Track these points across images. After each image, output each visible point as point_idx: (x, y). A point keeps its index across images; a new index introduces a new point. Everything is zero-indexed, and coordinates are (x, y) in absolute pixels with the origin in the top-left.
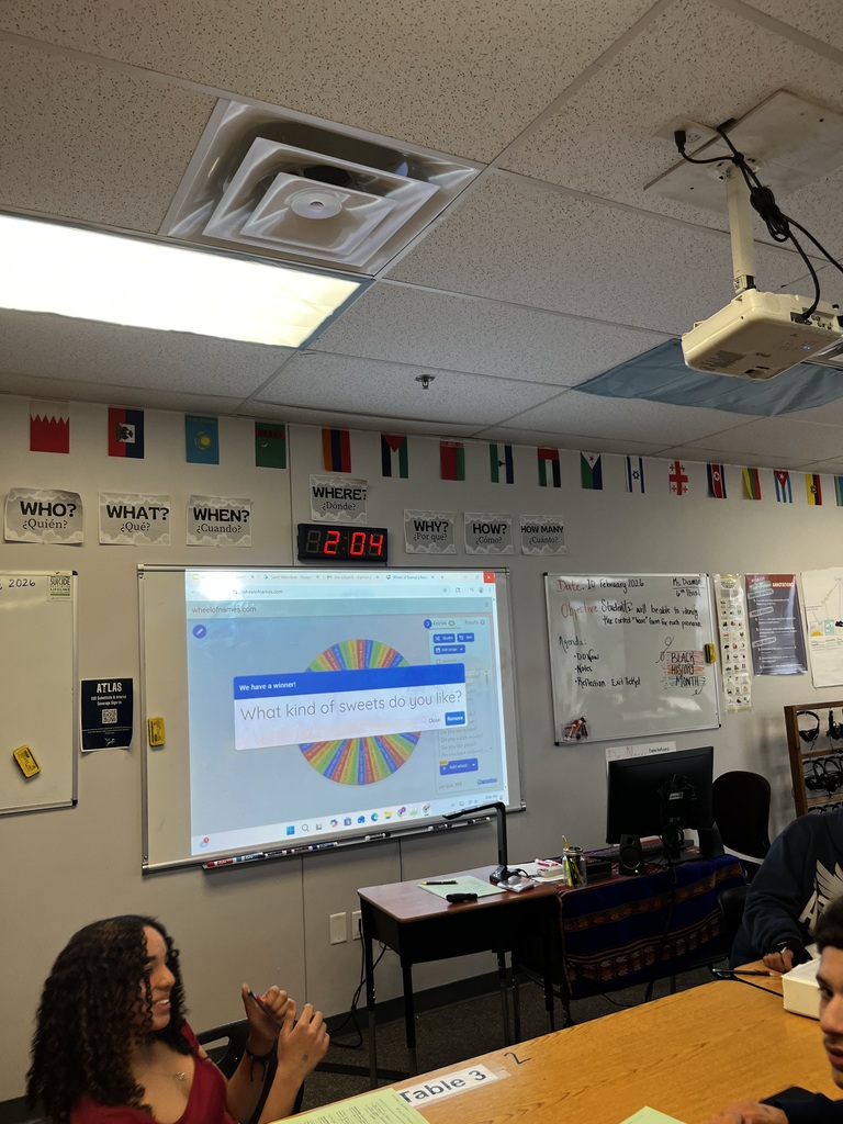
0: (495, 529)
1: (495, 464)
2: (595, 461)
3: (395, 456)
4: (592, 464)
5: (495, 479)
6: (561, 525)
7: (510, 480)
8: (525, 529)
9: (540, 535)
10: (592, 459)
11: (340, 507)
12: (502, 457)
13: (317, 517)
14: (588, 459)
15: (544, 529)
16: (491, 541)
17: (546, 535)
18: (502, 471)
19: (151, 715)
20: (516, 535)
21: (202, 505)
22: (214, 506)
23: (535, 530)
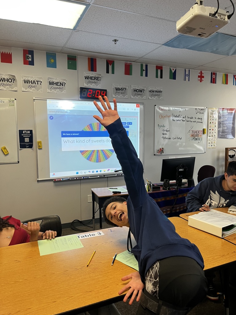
0: (141, 91)
1: (142, 70)
2: (174, 70)
3: (110, 67)
4: (173, 71)
5: (142, 75)
6: (162, 90)
7: (146, 75)
8: (150, 91)
9: (155, 93)
10: (173, 70)
11: (93, 82)
12: (144, 68)
13: (85, 85)
14: (172, 70)
15: (156, 91)
16: (139, 95)
17: (157, 93)
18: (144, 73)
19: (38, 140)
20: (147, 93)
21: (52, 80)
22: (55, 81)
23: (153, 92)
